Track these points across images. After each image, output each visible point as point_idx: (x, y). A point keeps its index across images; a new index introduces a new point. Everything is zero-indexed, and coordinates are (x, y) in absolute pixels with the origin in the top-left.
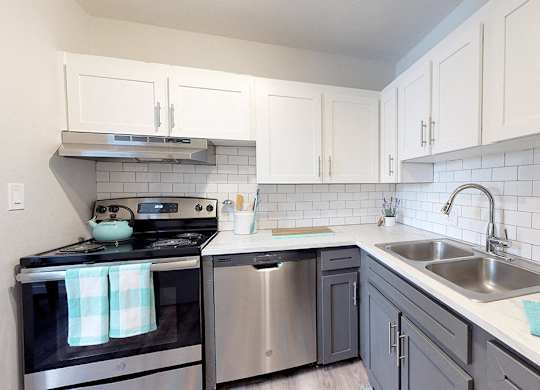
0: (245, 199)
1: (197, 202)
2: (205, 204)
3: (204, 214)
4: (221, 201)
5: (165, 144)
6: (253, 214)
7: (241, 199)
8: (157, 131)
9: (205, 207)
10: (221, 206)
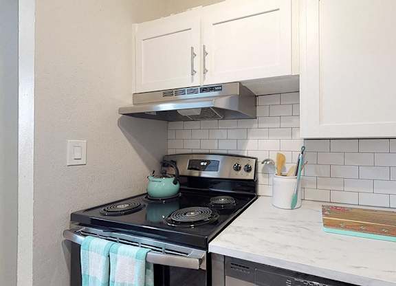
0: (288, 159)
1: (236, 161)
2: (243, 163)
3: (243, 175)
4: (260, 160)
5: (200, 95)
6: (296, 181)
7: (282, 160)
8: (192, 80)
9: (243, 167)
10: (260, 166)
